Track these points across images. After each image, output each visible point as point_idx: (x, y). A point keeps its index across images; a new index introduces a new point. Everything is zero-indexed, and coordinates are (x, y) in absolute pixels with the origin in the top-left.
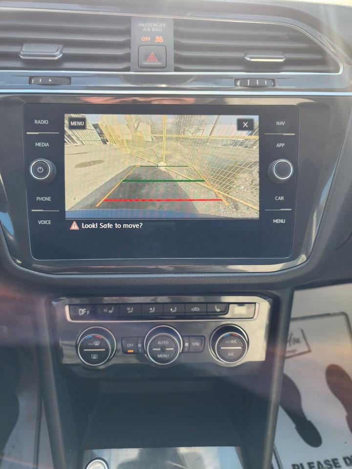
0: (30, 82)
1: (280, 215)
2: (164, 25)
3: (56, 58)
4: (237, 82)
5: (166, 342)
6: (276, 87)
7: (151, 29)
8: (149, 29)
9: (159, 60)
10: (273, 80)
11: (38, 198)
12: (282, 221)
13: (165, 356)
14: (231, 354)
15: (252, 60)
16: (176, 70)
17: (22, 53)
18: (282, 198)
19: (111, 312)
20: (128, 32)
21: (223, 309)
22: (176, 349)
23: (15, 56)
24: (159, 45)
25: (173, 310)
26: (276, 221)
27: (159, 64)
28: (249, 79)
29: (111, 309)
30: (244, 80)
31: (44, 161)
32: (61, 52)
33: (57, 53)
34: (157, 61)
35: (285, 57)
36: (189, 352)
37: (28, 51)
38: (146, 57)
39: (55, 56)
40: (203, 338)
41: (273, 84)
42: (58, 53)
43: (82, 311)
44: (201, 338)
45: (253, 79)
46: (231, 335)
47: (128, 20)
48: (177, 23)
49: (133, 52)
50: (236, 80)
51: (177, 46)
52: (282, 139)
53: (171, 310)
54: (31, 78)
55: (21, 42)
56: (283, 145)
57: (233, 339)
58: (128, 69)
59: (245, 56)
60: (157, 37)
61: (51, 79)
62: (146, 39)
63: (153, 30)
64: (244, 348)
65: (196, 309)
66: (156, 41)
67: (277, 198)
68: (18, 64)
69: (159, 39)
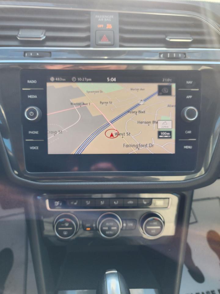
0: (24, 56)
1: (188, 143)
2: (112, 17)
3: (41, 39)
4: (161, 55)
5: (112, 224)
6: (186, 58)
7: (104, 20)
8: (102, 20)
9: (109, 40)
10: (185, 54)
11: (30, 132)
12: (190, 147)
13: (111, 232)
14: (153, 232)
15: (171, 40)
16: (121, 46)
17: (19, 36)
18: (190, 132)
19: (75, 204)
20: (89, 21)
21: (148, 202)
22: (118, 228)
23: (14, 38)
24: (109, 30)
25: (116, 202)
26: (186, 147)
27: (109, 43)
28: (169, 53)
29: (75, 202)
30: (165, 53)
31: (34, 108)
32: (44, 35)
33: (41, 35)
34: (108, 41)
35: (192, 39)
36: (126, 230)
37: (23, 34)
38: (101, 38)
39: (40, 38)
40: (135, 221)
41: (184, 56)
42: (43, 35)
43: (57, 203)
44: (134, 221)
45: (171, 53)
46: (154, 219)
47: (88, 13)
48: (121, 15)
49: (92, 34)
50: (160, 54)
51: (121, 31)
52: (190, 93)
53: (115, 202)
54: (25, 52)
55: (18, 28)
56: (190, 97)
57: (155, 222)
58: (88, 46)
59: (166, 37)
60: (108, 25)
61: (39, 53)
62: (100, 26)
63: (105, 20)
64: (162, 228)
65: (131, 202)
66: (107, 28)
67: (187, 132)
68: (16, 43)
69: (109, 26)
